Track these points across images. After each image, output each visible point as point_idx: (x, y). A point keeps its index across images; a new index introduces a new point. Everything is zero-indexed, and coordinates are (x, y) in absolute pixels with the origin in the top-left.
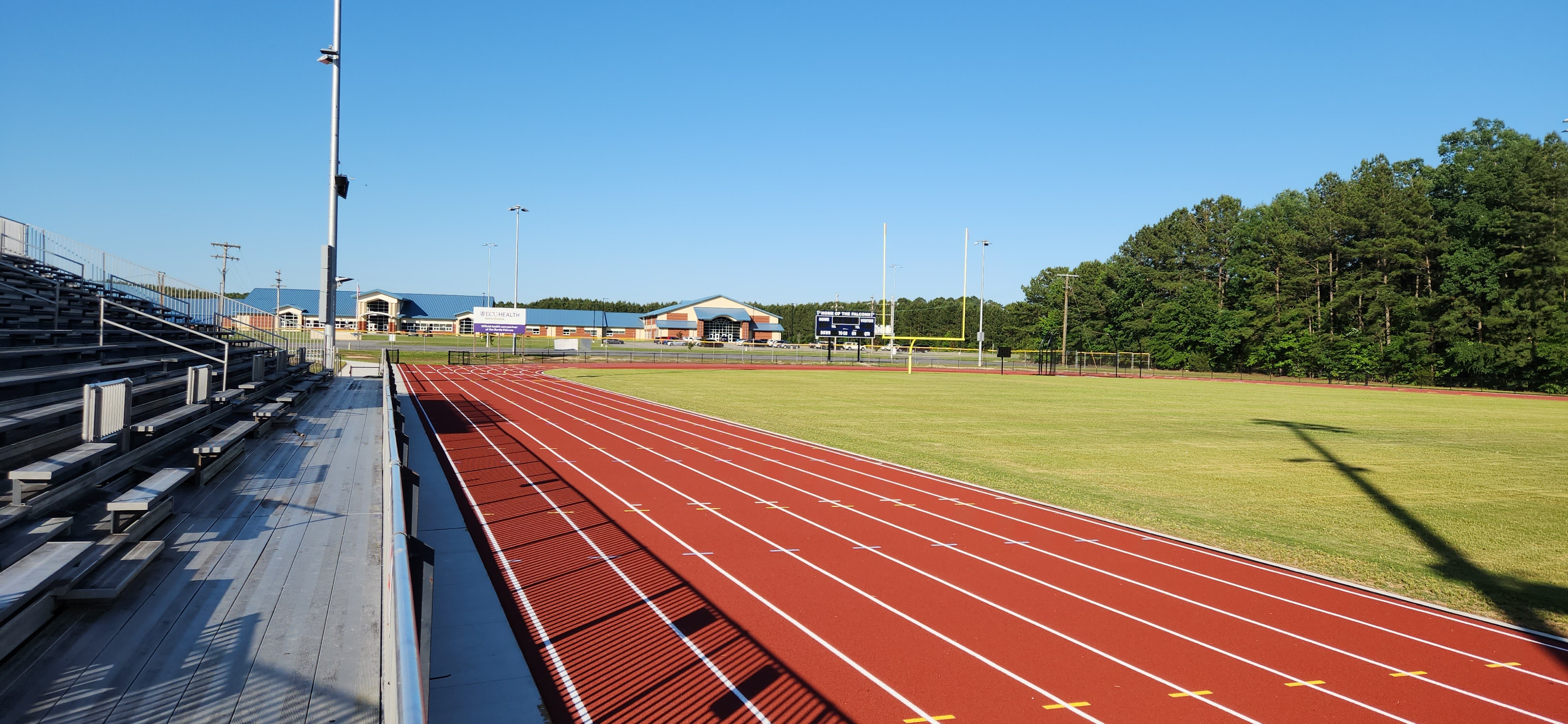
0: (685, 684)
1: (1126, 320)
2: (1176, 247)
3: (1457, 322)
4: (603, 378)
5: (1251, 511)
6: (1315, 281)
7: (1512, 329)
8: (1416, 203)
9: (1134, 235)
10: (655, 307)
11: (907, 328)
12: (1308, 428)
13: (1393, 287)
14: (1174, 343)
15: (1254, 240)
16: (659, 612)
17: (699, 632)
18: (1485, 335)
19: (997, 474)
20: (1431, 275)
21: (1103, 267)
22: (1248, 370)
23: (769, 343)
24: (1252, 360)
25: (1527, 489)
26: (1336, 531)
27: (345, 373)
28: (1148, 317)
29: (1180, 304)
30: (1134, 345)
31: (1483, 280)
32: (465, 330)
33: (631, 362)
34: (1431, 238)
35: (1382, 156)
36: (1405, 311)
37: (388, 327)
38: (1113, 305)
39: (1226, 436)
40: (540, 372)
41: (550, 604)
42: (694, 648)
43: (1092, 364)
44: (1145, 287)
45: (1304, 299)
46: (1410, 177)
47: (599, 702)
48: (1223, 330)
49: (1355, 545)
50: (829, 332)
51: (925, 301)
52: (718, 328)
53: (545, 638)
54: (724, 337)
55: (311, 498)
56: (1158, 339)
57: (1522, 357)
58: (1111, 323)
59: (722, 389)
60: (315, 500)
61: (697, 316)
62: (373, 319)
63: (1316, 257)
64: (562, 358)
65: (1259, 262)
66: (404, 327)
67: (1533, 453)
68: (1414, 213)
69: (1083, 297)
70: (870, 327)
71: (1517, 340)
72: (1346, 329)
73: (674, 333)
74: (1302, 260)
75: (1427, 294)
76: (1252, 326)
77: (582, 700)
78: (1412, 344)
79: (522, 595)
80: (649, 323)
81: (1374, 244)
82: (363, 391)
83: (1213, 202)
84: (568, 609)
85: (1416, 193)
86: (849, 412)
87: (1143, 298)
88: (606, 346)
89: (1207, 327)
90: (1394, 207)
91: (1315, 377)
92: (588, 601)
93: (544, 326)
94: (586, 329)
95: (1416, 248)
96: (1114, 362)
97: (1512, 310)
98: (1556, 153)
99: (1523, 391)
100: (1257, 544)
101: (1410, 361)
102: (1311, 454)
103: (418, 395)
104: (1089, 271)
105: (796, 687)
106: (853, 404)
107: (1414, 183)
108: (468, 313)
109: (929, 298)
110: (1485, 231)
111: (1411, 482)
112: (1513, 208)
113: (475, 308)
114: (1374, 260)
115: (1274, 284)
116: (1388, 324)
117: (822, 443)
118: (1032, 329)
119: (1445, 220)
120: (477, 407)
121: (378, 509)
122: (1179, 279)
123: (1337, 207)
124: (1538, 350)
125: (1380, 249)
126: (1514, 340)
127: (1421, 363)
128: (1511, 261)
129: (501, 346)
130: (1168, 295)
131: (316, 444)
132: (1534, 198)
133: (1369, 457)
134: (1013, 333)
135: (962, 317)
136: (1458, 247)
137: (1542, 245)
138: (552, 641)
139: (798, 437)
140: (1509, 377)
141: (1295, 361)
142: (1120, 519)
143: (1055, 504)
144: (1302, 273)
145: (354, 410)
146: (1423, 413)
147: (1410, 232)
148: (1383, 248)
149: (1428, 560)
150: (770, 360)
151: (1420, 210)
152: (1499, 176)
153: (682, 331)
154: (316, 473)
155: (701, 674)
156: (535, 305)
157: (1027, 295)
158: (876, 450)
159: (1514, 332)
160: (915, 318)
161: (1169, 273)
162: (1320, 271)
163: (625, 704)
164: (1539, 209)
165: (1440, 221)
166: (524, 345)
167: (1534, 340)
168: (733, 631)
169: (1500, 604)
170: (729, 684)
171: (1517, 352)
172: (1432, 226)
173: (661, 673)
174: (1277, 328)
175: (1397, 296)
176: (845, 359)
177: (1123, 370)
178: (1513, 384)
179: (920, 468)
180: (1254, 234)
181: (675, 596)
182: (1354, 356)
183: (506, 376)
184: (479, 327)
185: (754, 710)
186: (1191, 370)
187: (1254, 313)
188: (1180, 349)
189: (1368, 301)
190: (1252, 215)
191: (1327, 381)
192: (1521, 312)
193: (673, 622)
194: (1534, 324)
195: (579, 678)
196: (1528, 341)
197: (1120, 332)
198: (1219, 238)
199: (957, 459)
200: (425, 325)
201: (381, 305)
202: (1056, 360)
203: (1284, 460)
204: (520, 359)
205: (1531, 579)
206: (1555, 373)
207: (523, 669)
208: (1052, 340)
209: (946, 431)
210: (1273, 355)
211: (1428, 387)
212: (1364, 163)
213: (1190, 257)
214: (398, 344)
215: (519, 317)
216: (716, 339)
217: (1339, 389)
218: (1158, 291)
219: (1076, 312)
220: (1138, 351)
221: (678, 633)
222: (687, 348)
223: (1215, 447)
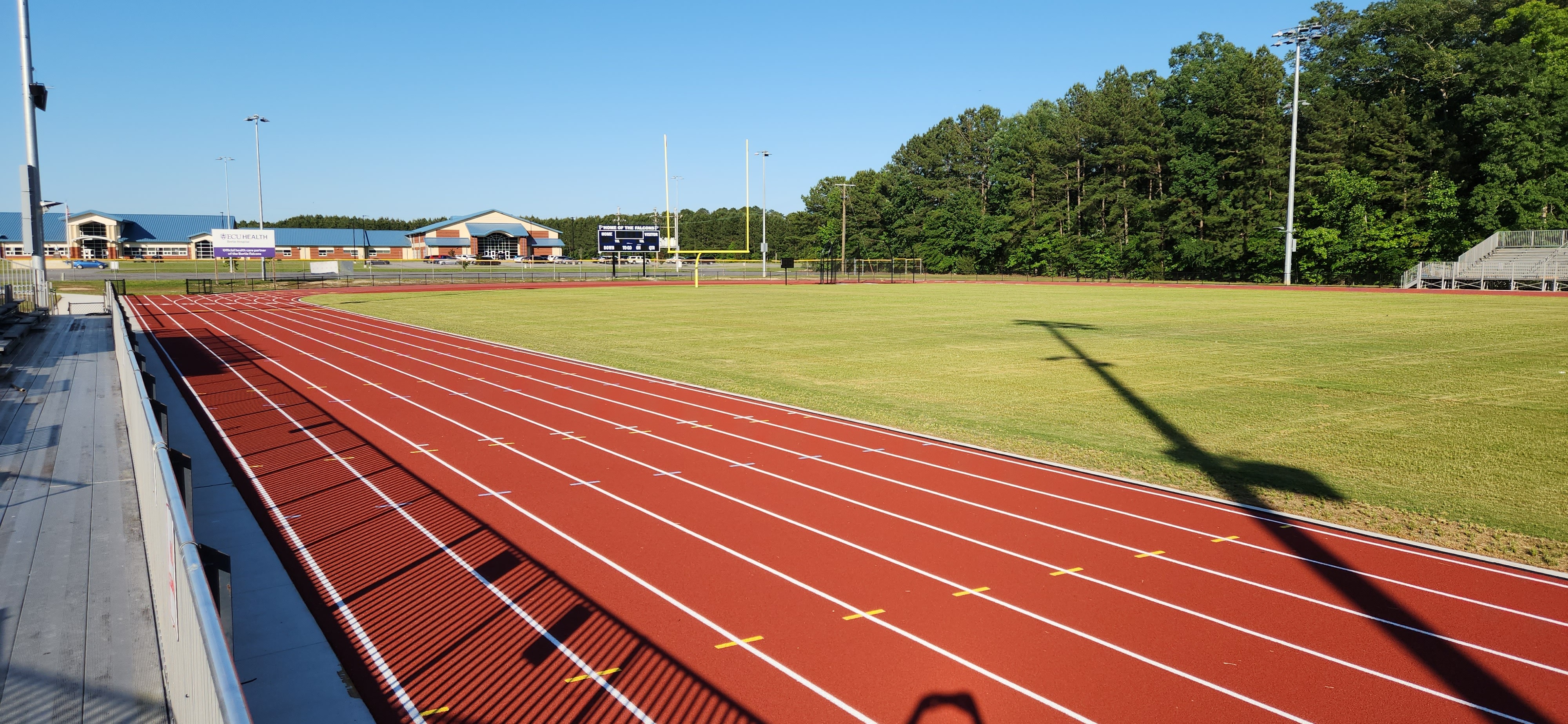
0: (494, 633)
1: (900, 227)
2: (943, 155)
3: (1183, 221)
4: (370, 304)
5: (1016, 410)
6: (1065, 186)
7: (1228, 227)
8: (1150, 113)
9: (905, 145)
10: (422, 223)
11: (691, 239)
12: (1061, 327)
13: (1131, 191)
14: (943, 249)
15: (1012, 148)
16: (459, 560)
17: (504, 577)
18: (1205, 232)
19: (787, 388)
20: (1162, 179)
21: (878, 176)
22: (1009, 271)
23: (550, 259)
24: (1012, 262)
25: (1241, 375)
26: (1088, 425)
27: (61, 310)
28: (920, 224)
29: (948, 210)
30: (907, 251)
31: (1204, 183)
32: (203, 253)
33: (400, 284)
34: (1163, 145)
35: (1122, 68)
36: (1141, 213)
37: (107, 253)
38: (887, 213)
39: (992, 339)
40: (297, 300)
41: (339, 561)
42: (500, 594)
43: (870, 270)
44: (916, 195)
45: (1055, 203)
46: (1145, 88)
47: (404, 662)
48: (986, 234)
49: (1103, 437)
50: (613, 247)
51: (708, 211)
52: (493, 245)
53: (337, 598)
54: (501, 254)
55: (45, 467)
56: (929, 245)
57: (1236, 251)
58: (886, 231)
59: (503, 311)
60: (50, 468)
61: (470, 232)
62: (88, 244)
63: (1066, 164)
64: (321, 282)
65: (1017, 169)
66: (127, 253)
67: (1245, 340)
68: (1148, 122)
69: (859, 205)
70: (654, 241)
71: (1232, 237)
72: (1092, 230)
73: (446, 251)
74: (1054, 167)
75: (1158, 196)
76: (1011, 230)
77: (386, 662)
78: (1146, 243)
79: (306, 554)
80: (417, 241)
81: (1115, 151)
82: (89, 332)
83: (975, 112)
84: (359, 565)
85: (1150, 102)
86: (638, 331)
87: (915, 206)
88: (370, 267)
89: (972, 232)
90: (1131, 116)
91: (1065, 276)
92: (381, 554)
93: (296, 247)
94: (345, 249)
95: (1150, 154)
96: (890, 269)
97: (1228, 209)
98: (1265, 65)
99: (1235, 282)
100: (1021, 442)
101: (1144, 258)
102: (1064, 351)
103: (155, 332)
104: (865, 180)
105: (608, 624)
106: (643, 323)
107: (1149, 93)
108: (204, 234)
109: (711, 209)
110: (1207, 138)
111: (1148, 374)
112: (1229, 115)
113: (214, 231)
114: (1114, 166)
115: (1030, 190)
116: (1126, 225)
117: (614, 366)
118: (813, 238)
119: (1173, 128)
120: (228, 343)
121: (129, 475)
122: (946, 187)
123: (1084, 116)
124: (1248, 244)
125: (1120, 155)
126: (1229, 237)
127: (1154, 259)
128: (1227, 165)
129: (248, 271)
130: (937, 202)
131: (41, 401)
132: (1247, 106)
133: (1113, 352)
134: (794, 242)
135: (745, 228)
136: (1184, 153)
137: (1253, 150)
138: (346, 601)
139: (588, 361)
140: (1224, 270)
141: (1049, 262)
142: (902, 426)
143: (843, 415)
144: (1054, 180)
145: (81, 357)
146: (1155, 307)
147: (1145, 139)
148: (1122, 155)
149: (1163, 446)
150: (552, 278)
151: (1153, 119)
152: (1218, 86)
153: (455, 249)
154: (46, 437)
155: (510, 621)
156: (283, 225)
157: (807, 205)
158: (669, 370)
159: (1229, 229)
160: (699, 230)
161: (937, 182)
162: (1070, 177)
163: (432, 661)
164: (1251, 117)
165: (1169, 129)
166: (274, 269)
167: (1245, 235)
168: (540, 572)
169: (1222, 483)
170: (540, 628)
171: (1232, 247)
172: (1162, 134)
173: (468, 625)
174: (1033, 231)
175: (1134, 199)
176: (630, 274)
177: (897, 275)
178: (1228, 275)
179: (714, 387)
180: (1011, 143)
181: (474, 542)
182: (1098, 255)
183: (258, 306)
184: (219, 252)
185: (568, 653)
186: (958, 273)
187: (1013, 218)
188: (949, 253)
189: (1110, 204)
190: (1011, 124)
191: (1076, 279)
192: (1235, 211)
193: (475, 570)
194: (1245, 222)
195: (380, 638)
196: (1240, 237)
197: (894, 239)
198: (981, 147)
199: (749, 375)
200: (153, 249)
201: (98, 229)
202: (836, 268)
203: (1042, 359)
204: (272, 285)
205: (1245, 458)
206: (1261, 265)
207: (317, 635)
208: (832, 248)
209: (736, 346)
210: (1029, 257)
211: (1159, 281)
212: (1107, 74)
213: (956, 165)
214: (121, 271)
215: (266, 239)
216: (492, 256)
217: (1086, 287)
218: (928, 198)
219: (854, 221)
220: (911, 257)
221: (482, 580)
222: (461, 267)
223: (983, 349)
